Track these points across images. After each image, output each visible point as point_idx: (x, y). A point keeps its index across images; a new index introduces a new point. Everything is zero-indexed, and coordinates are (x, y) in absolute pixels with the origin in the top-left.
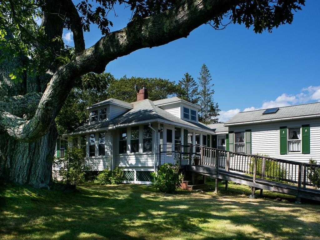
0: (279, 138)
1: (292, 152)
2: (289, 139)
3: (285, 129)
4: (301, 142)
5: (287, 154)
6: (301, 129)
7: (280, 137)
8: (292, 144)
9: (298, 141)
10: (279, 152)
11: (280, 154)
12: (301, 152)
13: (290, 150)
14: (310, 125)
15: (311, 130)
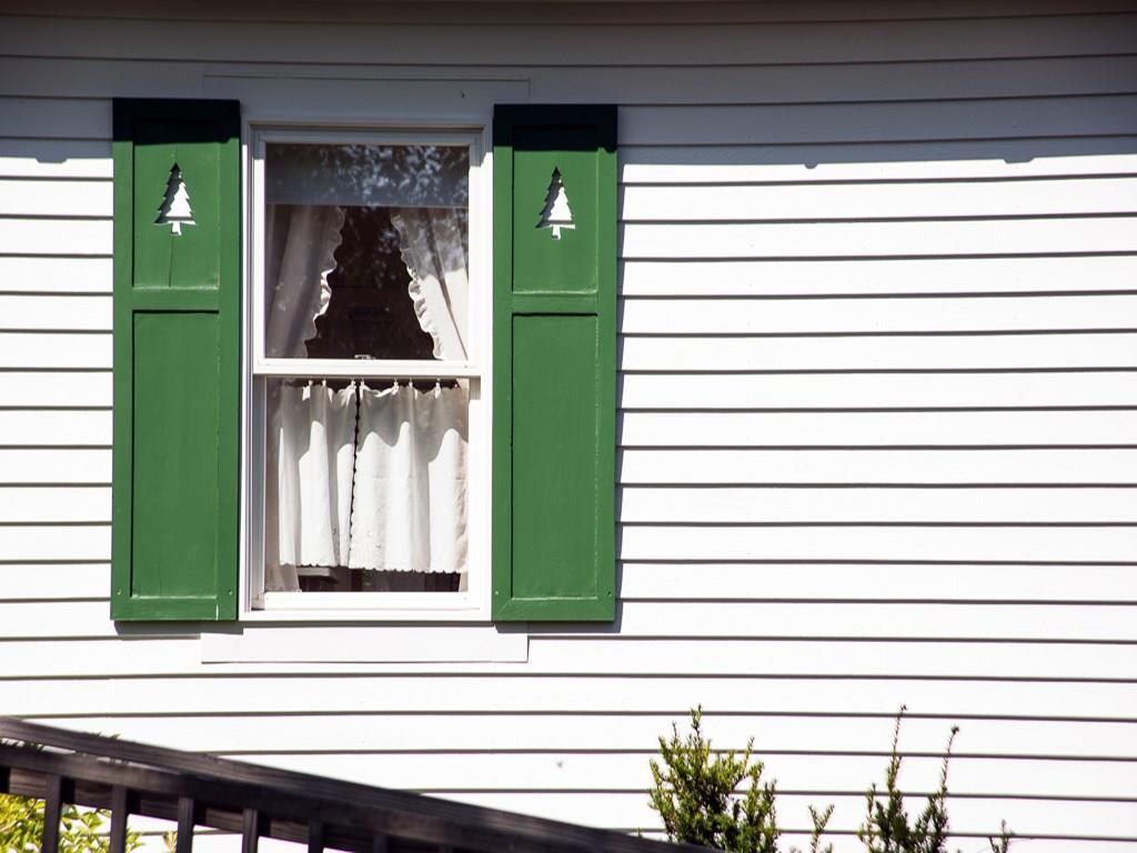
0: (102, 313)
1: (312, 582)
2: (268, 354)
3: (211, 153)
4: (481, 413)
5: (232, 625)
6: (481, 180)
7: (116, 295)
8: (317, 430)
9: (425, 384)
10: (100, 581)
11: (100, 619)
12: (476, 598)
13: (286, 556)
14: (632, 128)
15: (635, 204)
